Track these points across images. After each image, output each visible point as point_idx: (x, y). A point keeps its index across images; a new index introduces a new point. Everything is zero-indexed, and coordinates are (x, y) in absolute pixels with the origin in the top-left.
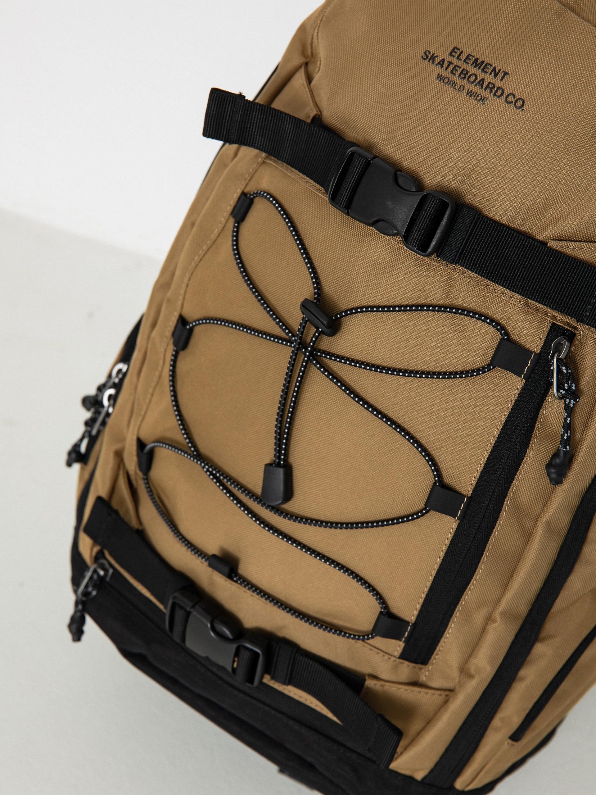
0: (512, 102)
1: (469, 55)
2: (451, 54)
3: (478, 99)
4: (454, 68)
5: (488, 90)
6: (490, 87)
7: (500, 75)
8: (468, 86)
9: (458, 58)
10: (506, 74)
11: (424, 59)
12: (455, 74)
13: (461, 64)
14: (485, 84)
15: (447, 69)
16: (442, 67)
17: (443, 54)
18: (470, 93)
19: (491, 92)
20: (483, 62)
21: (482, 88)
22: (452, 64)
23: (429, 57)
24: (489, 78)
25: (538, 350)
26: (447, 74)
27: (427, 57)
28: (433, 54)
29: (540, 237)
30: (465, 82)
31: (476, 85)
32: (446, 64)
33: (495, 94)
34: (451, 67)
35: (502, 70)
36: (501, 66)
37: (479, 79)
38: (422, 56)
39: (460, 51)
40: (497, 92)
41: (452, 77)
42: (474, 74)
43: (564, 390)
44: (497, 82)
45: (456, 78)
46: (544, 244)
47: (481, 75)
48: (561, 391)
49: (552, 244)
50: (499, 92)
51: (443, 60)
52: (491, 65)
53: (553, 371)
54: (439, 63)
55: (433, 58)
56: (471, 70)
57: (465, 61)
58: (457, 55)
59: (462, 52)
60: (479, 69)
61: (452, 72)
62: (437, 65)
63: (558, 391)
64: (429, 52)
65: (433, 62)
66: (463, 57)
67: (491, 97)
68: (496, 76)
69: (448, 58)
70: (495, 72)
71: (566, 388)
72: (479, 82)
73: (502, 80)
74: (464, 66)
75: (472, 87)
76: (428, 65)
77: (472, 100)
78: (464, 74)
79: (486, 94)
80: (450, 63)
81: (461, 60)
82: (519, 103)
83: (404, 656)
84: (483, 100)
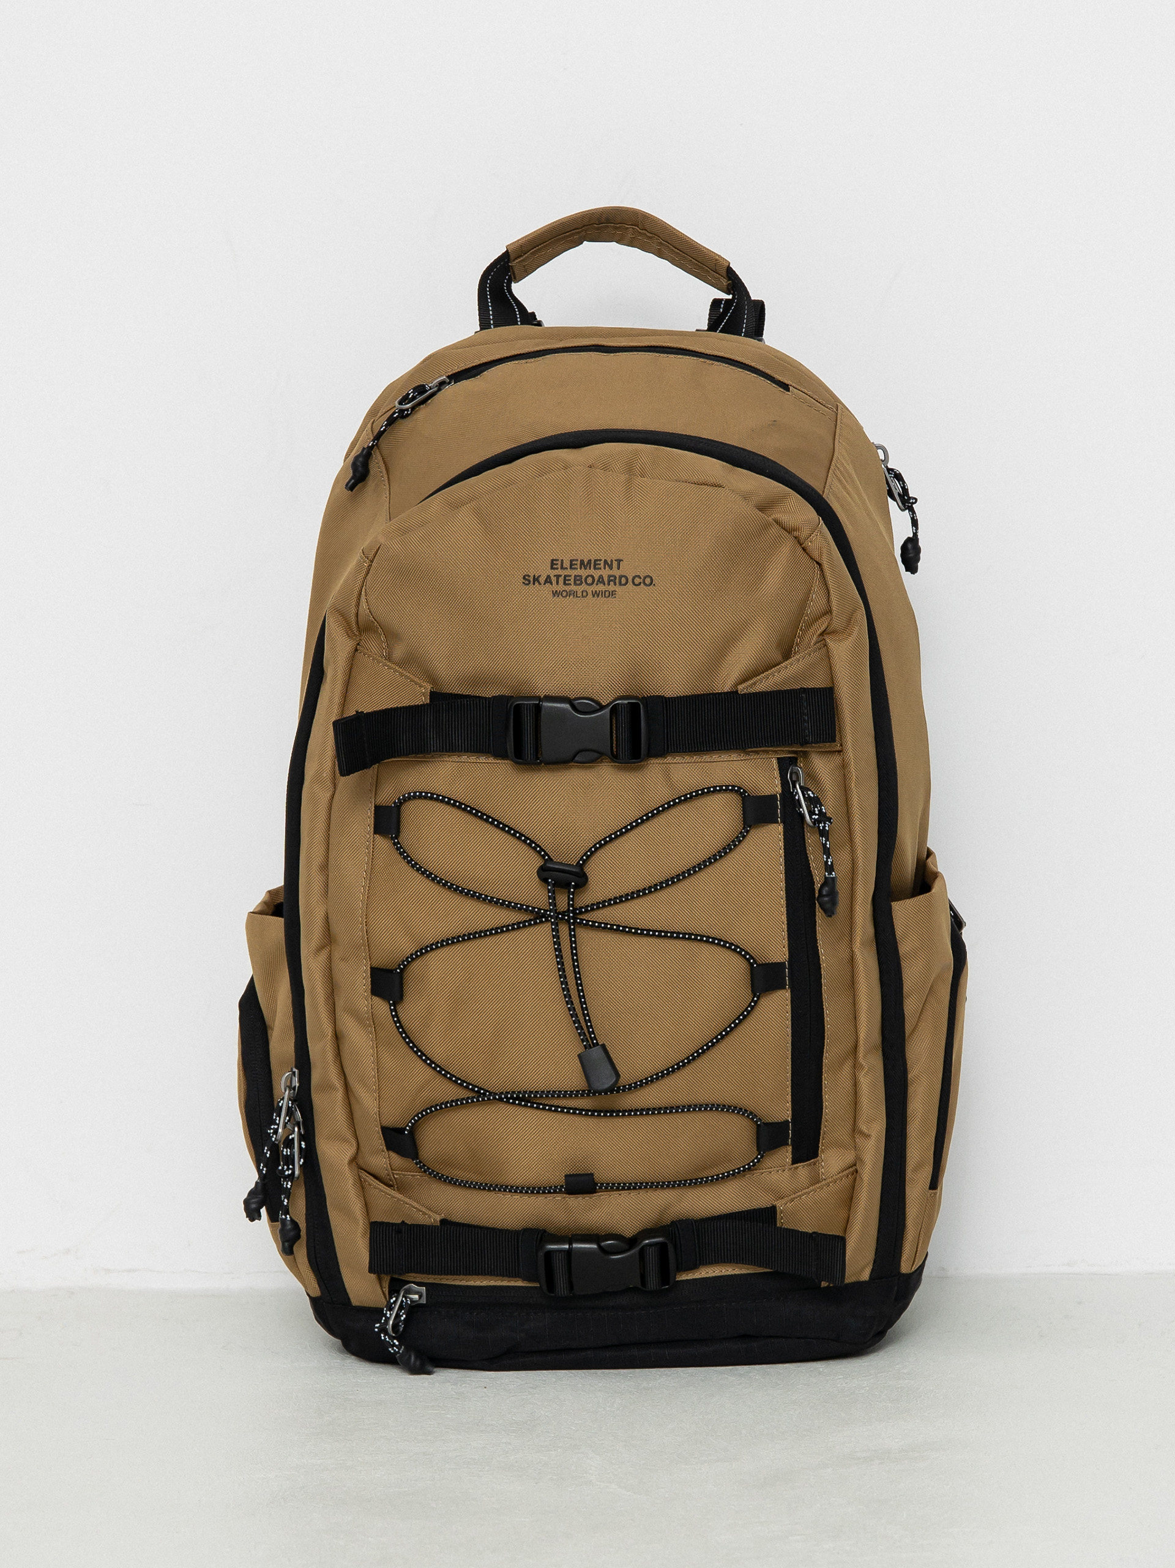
0: (640, 584)
1: (571, 561)
2: (552, 568)
3: (606, 596)
4: (565, 580)
5: (612, 583)
6: (612, 579)
7: (615, 564)
8: (590, 589)
9: (562, 568)
10: (619, 561)
11: (528, 584)
12: (570, 584)
13: (568, 572)
14: (606, 579)
15: (557, 583)
16: (551, 584)
17: (545, 571)
18: (596, 594)
19: (615, 584)
20: (590, 561)
21: (604, 584)
22: (561, 576)
23: (530, 580)
24: (605, 573)
25: (779, 789)
26: (561, 587)
27: (529, 581)
28: (534, 576)
29: (726, 689)
30: (584, 587)
31: (597, 584)
32: (554, 580)
33: (620, 584)
34: (561, 580)
35: (614, 560)
36: (611, 556)
37: (596, 578)
38: (523, 583)
39: (560, 560)
40: (623, 581)
41: (567, 588)
42: (588, 576)
43: (816, 815)
44: (615, 572)
45: (573, 588)
46: (733, 694)
47: (596, 574)
48: (813, 817)
49: (742, 689)
50: (623, 580)
51: (548, 577)
52: (600, 560)
53: (799, 800)
54: (546, 582)
55: (536, 579)
56: (584, 573)
57: (571, 568)
58: (559, 566)
59: (562, 560)
60: (590, 569)
61: (565, 584)
62: (544, 584)
63: (811, 817)
64: (529, 576)
65: (540, 584)
66: (567, 564)
67: (618, 588)
68: (611, 567)
69: (553, 573)
70: (608, 564)
71: (817, 812)
72: (598, 581)
73: (619, 568)
74: (573, 573)
75: (595, 588)
76: (534, 588)
77: (601, 600)
78: (578, 580)
79: (612, 587)
80: (558, 577)
81: (567, 568)
82: (648, 581)
83: (795, 1161)
84: (612, 594)
